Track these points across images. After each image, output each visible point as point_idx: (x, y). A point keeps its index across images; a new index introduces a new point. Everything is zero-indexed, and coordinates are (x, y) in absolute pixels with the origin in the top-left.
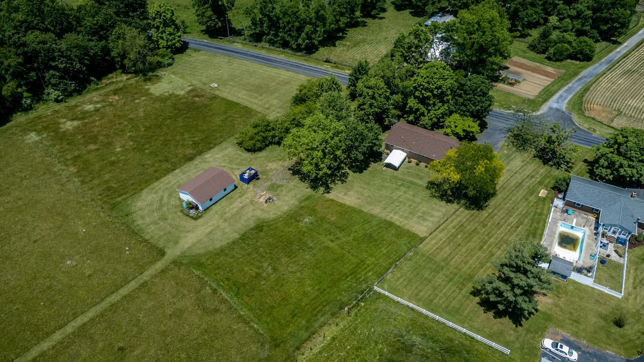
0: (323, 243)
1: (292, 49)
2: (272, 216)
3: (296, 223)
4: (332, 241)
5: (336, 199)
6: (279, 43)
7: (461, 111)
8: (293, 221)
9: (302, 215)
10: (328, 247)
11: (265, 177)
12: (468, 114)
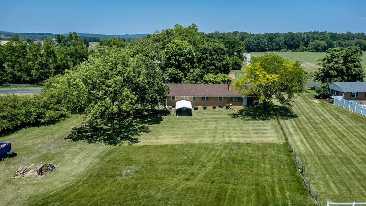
0: (177, 186)
1: (26, 82)
2: (61, 186)
3: (111, 179)
4: (187, 180)
5: (150, 144)
6: (10, 82)
7: (211, 70)
8: (105, 178)
9: (113, 168)
10: (189, 188)
11: (25, 152)
12: (218, 71)
